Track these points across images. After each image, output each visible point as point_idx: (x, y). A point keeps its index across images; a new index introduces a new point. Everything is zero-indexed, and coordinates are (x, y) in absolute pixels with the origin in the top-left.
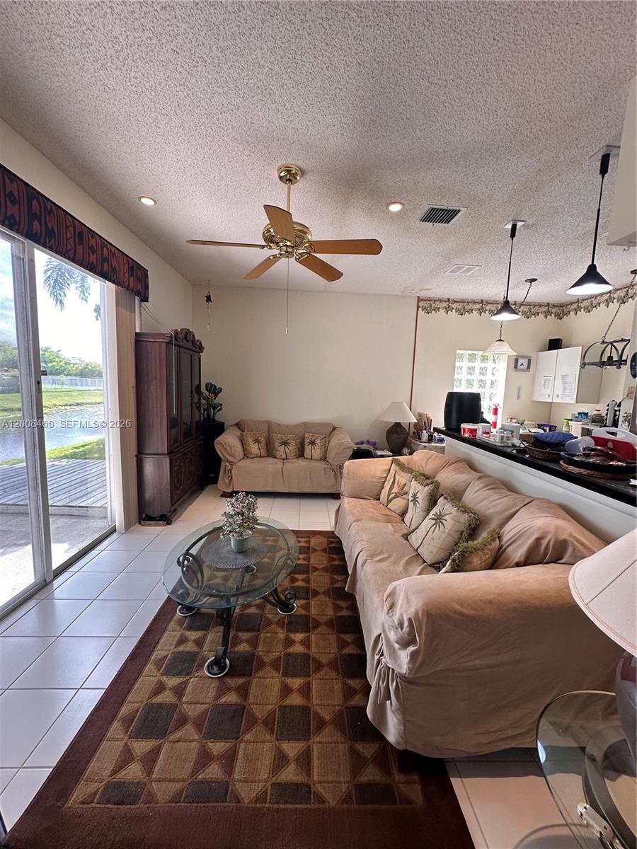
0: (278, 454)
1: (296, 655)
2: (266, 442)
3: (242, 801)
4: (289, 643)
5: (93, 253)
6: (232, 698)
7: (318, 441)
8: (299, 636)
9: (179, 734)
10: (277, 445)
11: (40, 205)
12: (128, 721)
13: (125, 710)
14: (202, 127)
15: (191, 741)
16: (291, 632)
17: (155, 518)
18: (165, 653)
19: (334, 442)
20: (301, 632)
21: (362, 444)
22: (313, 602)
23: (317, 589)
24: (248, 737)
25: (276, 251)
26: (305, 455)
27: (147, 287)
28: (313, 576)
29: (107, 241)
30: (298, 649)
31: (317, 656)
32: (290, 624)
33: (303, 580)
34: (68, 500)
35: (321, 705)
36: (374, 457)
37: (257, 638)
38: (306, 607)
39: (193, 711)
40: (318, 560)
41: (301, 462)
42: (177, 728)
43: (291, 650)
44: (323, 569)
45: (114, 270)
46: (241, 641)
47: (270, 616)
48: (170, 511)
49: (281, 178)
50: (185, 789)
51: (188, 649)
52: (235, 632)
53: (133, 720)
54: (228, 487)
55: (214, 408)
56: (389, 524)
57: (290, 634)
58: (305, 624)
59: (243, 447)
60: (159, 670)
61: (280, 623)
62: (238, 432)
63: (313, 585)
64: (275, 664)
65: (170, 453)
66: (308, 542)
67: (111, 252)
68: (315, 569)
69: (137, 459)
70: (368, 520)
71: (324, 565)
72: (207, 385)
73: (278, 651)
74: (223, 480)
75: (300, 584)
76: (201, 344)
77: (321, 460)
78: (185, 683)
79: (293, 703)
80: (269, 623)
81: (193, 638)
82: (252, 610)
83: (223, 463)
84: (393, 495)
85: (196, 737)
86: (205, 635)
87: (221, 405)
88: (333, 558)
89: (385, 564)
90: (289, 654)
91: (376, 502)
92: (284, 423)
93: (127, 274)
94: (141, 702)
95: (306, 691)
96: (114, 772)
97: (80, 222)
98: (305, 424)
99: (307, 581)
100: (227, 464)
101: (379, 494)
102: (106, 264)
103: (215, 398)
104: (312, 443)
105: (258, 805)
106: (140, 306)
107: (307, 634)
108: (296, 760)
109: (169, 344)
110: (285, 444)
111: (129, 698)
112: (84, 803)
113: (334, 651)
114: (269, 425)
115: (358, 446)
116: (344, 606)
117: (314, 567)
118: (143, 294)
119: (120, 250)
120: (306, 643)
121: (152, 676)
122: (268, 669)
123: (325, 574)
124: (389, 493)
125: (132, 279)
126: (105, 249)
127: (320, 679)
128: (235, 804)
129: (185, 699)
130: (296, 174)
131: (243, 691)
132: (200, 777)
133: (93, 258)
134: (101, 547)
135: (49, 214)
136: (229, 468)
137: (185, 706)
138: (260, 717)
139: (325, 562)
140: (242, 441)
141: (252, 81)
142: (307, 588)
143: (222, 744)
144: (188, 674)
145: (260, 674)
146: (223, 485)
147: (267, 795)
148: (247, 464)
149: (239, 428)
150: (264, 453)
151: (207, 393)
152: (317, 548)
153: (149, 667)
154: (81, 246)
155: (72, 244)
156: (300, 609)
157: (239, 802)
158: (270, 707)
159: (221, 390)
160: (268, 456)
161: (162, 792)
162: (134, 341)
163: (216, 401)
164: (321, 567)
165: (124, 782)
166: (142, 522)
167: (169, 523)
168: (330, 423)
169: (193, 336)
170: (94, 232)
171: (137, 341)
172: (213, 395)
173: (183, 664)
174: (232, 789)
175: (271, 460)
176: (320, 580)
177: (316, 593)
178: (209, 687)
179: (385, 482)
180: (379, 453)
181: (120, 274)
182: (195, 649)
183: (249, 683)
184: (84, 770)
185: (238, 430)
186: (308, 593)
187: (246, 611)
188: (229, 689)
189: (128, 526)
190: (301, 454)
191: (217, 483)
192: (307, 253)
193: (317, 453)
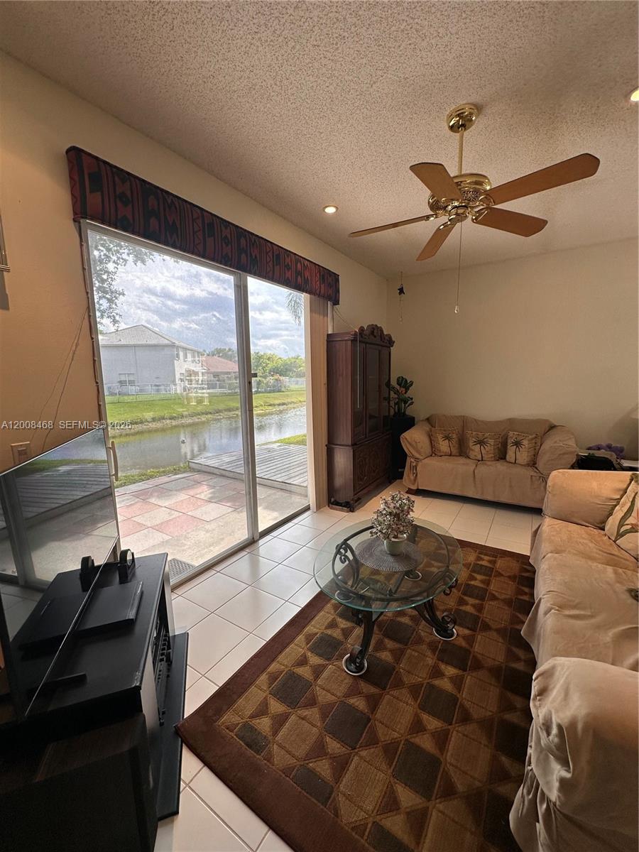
0: (472, 454)
1: (441, 691)
2: (459, 440)
3: (340, 818)
4: (437, 673)
5: (288, 270)
6: (359, 703)
7: (525, 442)
8: (450, 671)
9: (305, 712)
10: (471, 444)
11: (246, 241)
12: (273, 678)
13: (274, 667)
14: (358, 112)
15: (314, 725)
16: (443, 662)
17: (342, 503)
18: (315, 630)
19: (548, 444)
20: (455, 667)
21: (599, 448)
22: (479, 637)
23: (491, 623)
24: (364, 753)
25: (444, 219)
26: (508, 458)
27: (338, 291)
28: (489, 605)
29: (301, 257)
30: (445, 684)
31: (467, 704)
32: (443, 651)
33: (474, 606)
34: (286, 477)
35: (456, 767)
36: (615, 470)
37: (402, 652)
38: (470, 640)
39: (324, 697)
40: (502, 588)
41: (501, 466)
42: (306, 706)
43: (437, 682)
44: (504, 600)
45: (306, 281)
46: (385, 649)
47: (422, 634)
48: (353, 500)
49: (452, 128)
50: (296, 768)
51: (335, 635)
52: (382, 637)
53: (277, 679)
54: (414, 484)
55: (405, 403)
56: (610, 569)
57: (440, 662)
58: (463, 659)
59: (431, 442)
60: (307, 644)
61: (433, 646)
62: (427, 427)
63: (486, 616)
64: (415, 690)
65: (354, 445)
66: (494, 562)
67: (304, 264)
68: (494, 598)
69: (328, 448)
70: (574, 554)
71: (508, 597)
72: (398, 380)
73: (420, 677)
74: (409, 476)
75: (469, 609)
76: (390, 338)
77: (528, 465)
78: (324, 667)
79: (423, 746)
80: (420, 641)
81: (342, 626)
82: (405, 620)
83: (409, 460)
84: (629, 527)
85: (319, 724)
86: (354, 628)
87: (412, 399)
88: (523, 591)
89: (579, 623)
90: (432, 687)
91: (596, 532)
92: (480, 419)
93: (318, 283)
94: (287, 666)
95: (442, 739)
96: (252, 717)
97: (278, 246)
98: (511, 422)
99: (480, 608)
100: (412, 460)
101: (604, 522)
102: (299, 277)
103: (405, 393)
104: (517, 444)
105: (354, 834)
106: (333, 308)
107: (460, 672)
108: (408, 814)
109: (354, 341)
110: (481, 443)
111: (280, 658)
112: (227, 729)
113: (491, 709)
114: (465, 422)
115: (591, 452)
116: (523, 657)
117: (494, 595)
118: (333, 299)
119: (312, 262)
120: (458, 682)
121: (300, 647)
122: (404, 691)
123: (506, 608)
124: (621, 524)
125: (322, 286)
126: (299, 264)
127: (464, 735)
128: (333, 816)
129: (319, 682)
130: (471, 114)
131: (374, 702)
132: (311, 765)
133: (288, 274)
134: (295, 521)
135: (253, 244)
136: (414, 464)
137: (318, 688)
138: (383, 740)
139: (509, 593)
140: (431, 437)
141: (393, 28)
142: (478, 617)
143: (339, 745)
144: (328, 659)
145: (395, 693)
146: (407, 481)
147: (365, 830)
148: (434, 462)
149: (430, 423)
150: (455, 451)
151: (398, 387)
152: (503, 573)
153: (301, 638)
154: (278, 267)
155: (271, 266)
156: (461, 639)
157: (337, 817)
158: (396, 735)
159: (412, 383)
160: (460, 455)
161: (280, 758)
162: (326, 343)
163: (407, 395)
164: (503, 597)
165: (256, 729)
166: (330, 505)
167: (352, 511)
168: (547, 421)
169: (382, 331)
170: (290, 251)
171: (329, 342)
172: (404, 389)
173: (327, 647)
174: (334, 799)
175: (462, 460)
176: (496, 613)
177: (486, 627)
178: (342, 681)
179: (616, 506)
180: (626, 463)
181: (311, 283)
182: (341, 637)
183: (381, 696)
184: (235, 701)
185: (428, 424)
186: (476, 624)
187: (399, 619)
188: (360, 693)
189: (319, 507)
190: (502, 456)
191: (402, 478)
192: (486, 208)
193: (523, 456)
